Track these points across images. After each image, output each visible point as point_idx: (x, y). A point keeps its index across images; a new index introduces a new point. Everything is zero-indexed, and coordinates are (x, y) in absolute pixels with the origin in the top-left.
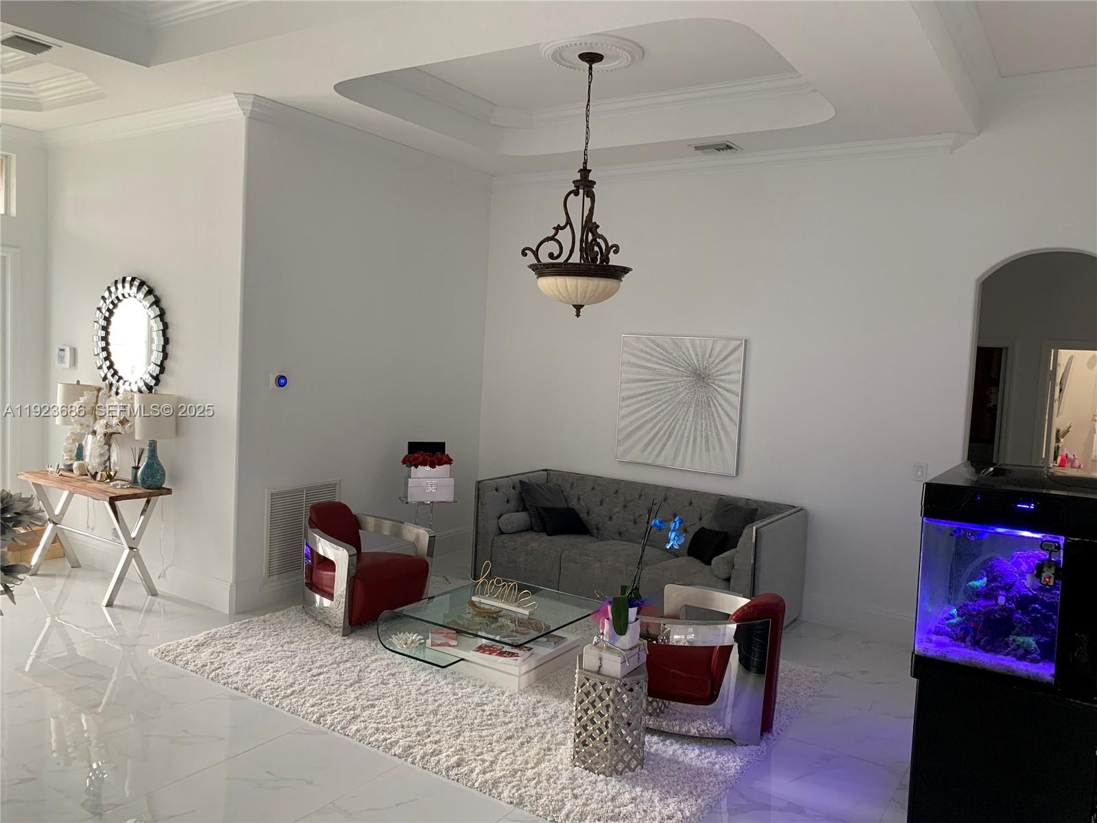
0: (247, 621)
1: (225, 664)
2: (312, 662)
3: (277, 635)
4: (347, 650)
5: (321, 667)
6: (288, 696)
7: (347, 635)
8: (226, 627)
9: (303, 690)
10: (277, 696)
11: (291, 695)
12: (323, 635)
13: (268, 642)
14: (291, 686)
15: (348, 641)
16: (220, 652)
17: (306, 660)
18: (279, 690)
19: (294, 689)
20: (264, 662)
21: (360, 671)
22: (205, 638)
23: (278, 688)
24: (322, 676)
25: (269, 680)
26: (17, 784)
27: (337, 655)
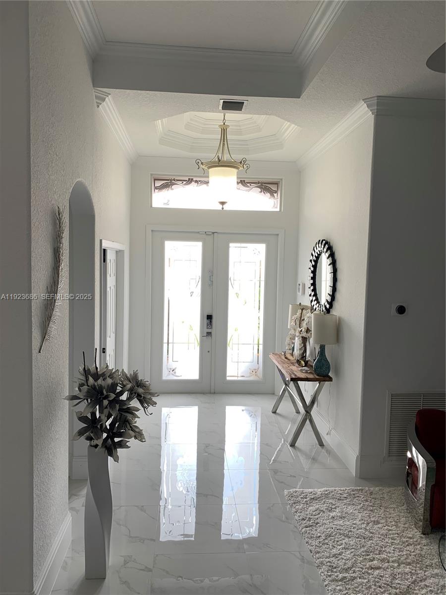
0: (359, 488)
1: (318, 523)
2: (380, 551)
3: (371, 511)
4: (418, 552)
5: (383, 560)
6: (337, 580)
7: (428, 534)
8: (342, 489)
9: (353, 580)
10: (330, 576)
11: (341, 580)
12: (406, 526)
13: (360, 515)
14: (347, 570)
15: (424, 541)
16: (322, 511)
17: (376, 547)
18: (335, 570)
19: (346, 575)
20: (344, 534)
21: (413, 583)
22: (321, 494)
23: (335, 568)
24: (378, 571)
25: (334, 556)
26: (141, 570)
27: (405, 553)
